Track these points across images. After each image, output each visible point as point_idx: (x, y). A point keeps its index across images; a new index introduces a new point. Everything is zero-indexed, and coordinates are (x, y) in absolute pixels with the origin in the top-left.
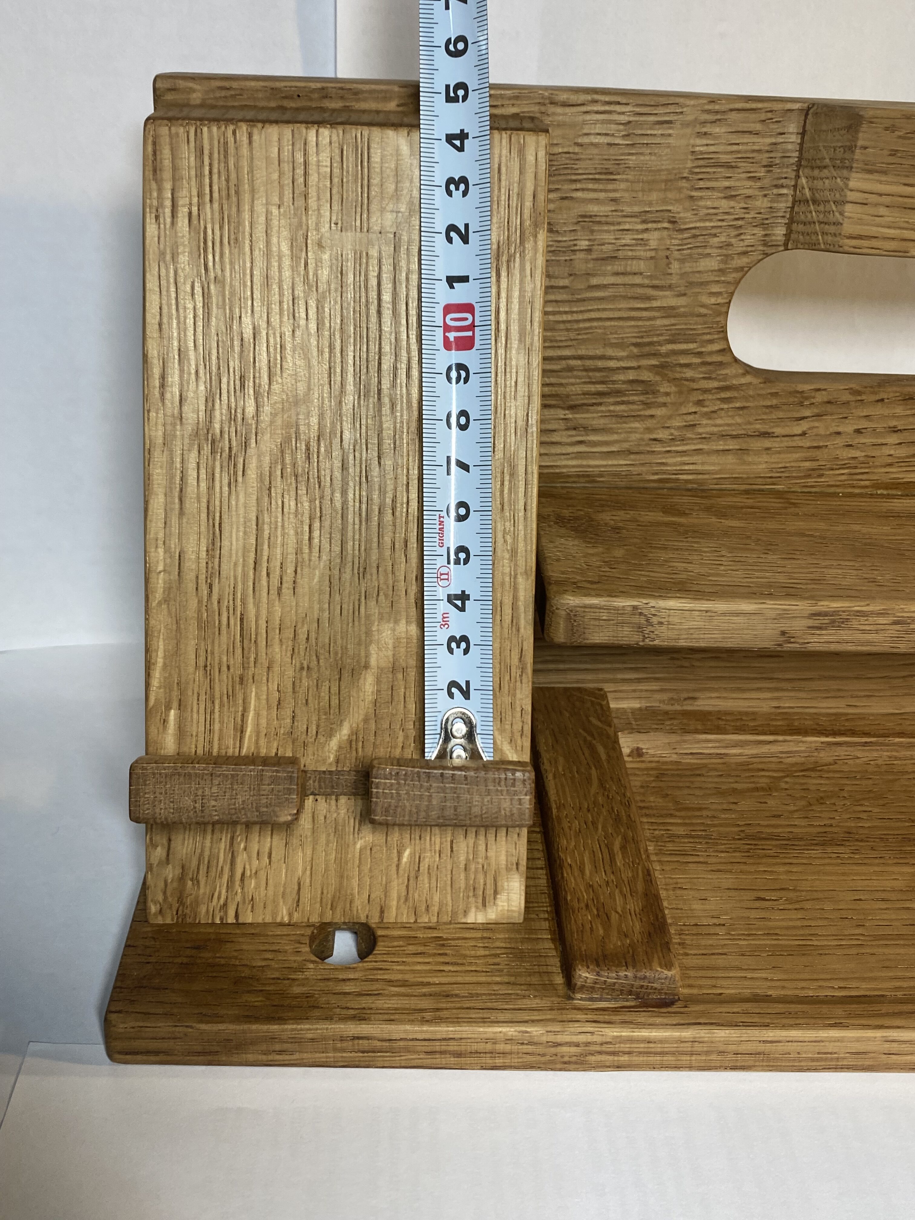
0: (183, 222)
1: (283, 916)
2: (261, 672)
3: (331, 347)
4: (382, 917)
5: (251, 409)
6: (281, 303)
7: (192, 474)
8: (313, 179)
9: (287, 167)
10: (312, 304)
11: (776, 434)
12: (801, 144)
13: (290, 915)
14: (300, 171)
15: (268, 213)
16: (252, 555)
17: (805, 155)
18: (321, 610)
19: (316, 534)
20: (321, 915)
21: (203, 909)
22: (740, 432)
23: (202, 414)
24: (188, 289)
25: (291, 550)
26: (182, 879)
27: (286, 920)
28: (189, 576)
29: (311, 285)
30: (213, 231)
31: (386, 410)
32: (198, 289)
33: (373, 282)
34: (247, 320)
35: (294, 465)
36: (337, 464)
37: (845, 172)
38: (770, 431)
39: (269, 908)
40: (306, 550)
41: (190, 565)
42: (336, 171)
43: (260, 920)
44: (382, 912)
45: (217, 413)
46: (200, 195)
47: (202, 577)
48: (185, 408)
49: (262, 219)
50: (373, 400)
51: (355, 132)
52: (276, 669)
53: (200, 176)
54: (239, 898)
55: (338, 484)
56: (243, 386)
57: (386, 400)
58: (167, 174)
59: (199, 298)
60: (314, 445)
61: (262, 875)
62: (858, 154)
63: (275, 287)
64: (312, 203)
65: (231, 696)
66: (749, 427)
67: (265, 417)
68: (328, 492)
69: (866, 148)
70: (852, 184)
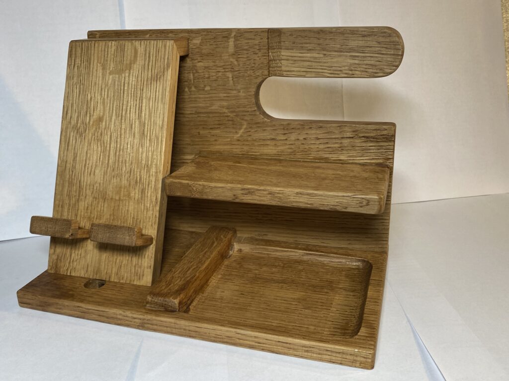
0: (76, 68)
1: (82, 275)
2: (83, 198)
3: (110, 103)
4: (109, 279)
5: (88, 120)
6: (98, 90)
7: (71, 138)
8: (109, 55)
9: (103, 52)
10: (106, 90)
11: (278, 139)
12: (268, 42)
13: (84, 275)
14: (106, 53)
15: (97, 65)
16: (84, 162)
17: (270, 45)
18: (101, 180)
19: (101, 157)
20: (93, 276)
21: (62, 270)
22: (265, 138)
23: (75, 122)
24: (76, 86)
25: (95, 162)
26: (57, 259)
27: (83, 276)
28: (67, 168)
29: (107, 85)
30: (83, 71)
31: (123, 121)
32: (78, 87)
33: (123, 84)
34: (89, 95)
35: (97, 136)
36: (109, 136)
37: (280, 50)
38: (275, 138)
39: (79, 271)
40: (98, 162)
41: (68, 165)
42: (115, 53)
43: (76, 275)
44: (110, 277)
45: (79, 121)
46: (81, 61)
47: (71, 168)
48: (72, 119)
49: (95, 67)
50: (120, 118)
51: (121, 42)
52: (88, 197)
53: (81, 56)
54: (71, 268)
55: (108, 142)
56: (86, 114)
57: (123, 118)
58: (73, 56)
59: (78, 89)
60: (103, 130)
61: (78, 261)
62: (282, 44)
63: (97, 86)
64: (109, 62)
65: (75, 205)
67: (91, 123)
68: (105, 145)
69: (284, 42)
70: (282, 54)
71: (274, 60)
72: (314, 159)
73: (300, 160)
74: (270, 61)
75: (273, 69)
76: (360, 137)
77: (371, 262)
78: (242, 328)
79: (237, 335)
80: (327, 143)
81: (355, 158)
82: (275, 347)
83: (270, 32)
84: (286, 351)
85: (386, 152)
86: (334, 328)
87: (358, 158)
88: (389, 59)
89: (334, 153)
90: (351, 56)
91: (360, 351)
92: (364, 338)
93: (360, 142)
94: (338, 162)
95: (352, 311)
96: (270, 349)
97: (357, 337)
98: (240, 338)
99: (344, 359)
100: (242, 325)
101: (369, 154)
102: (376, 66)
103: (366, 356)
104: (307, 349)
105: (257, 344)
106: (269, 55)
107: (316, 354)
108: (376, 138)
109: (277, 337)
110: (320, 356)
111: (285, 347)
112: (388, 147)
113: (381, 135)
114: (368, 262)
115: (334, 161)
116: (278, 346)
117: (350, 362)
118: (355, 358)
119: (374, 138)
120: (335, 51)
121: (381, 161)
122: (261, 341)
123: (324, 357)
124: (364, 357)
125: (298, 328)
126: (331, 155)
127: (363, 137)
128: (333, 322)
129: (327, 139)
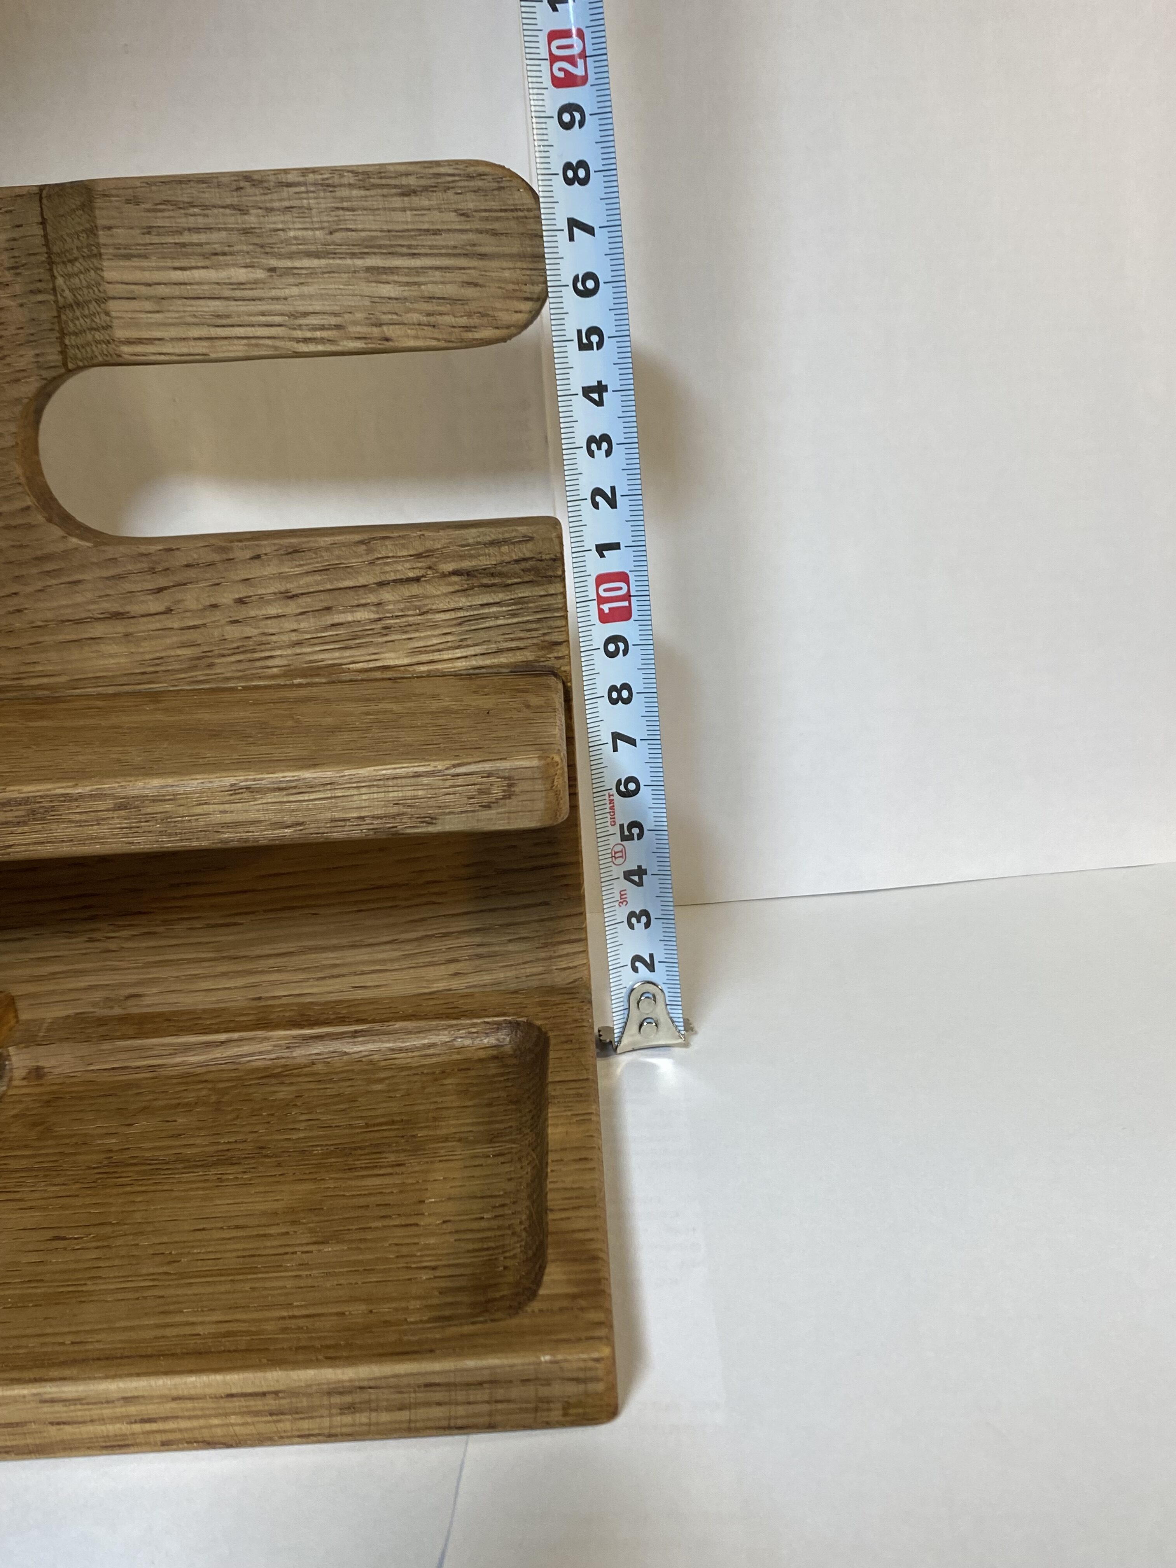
11: (133, 614)
12: (45, 236)
17: (55, 249)
22: (83, 615)
37: (96, 262)
38: (121, 610)
62: (103, 236)
66: (92, 607)
69: (109, 228)
70: (108, 275)
71: (78, 304)
72: (284, 675)
73: (231, 684)
74: (60, 309)
75: (80, 340)
76: (444, 575)
77: (538, 1023)
78: (67, 1372)
79: (46, 1408)
80: (328, 609)
81: (436, 656)
82: (215, 1421)
83: (49, 197)
84: (265, 1426)
85: (539, 620)
86: (443, 1292)
87: (446, 655)
88: (507, 274)
89: (359, 646)
90: (368, 269)
91: (560, 1357)
92: (565, 1303)
93: (446, 595)
94: (378, 675)
95: (500, 1211)
96: (197, 1435)
97: (535, 1305)
98: (64, 1417)
99: (500, 1406)
100: (63, 1364)
101: (484, 635)
102: (463, 301)
103: (581, 1375)
104: (348, 1399)
105: (137, 1428)
106: (54, 289)
107: (388, 1409)
108: (501, 575)
109: (219, 1377)
110: (404, 1415)
111: (257, 1413)
112: (546, 602)
113: (517, 561)
114: (530, 1024)
115: (364, 676)
116: (226, 1415)
117: (526, 1410)
118: (544, 1391)
119: (492, 575)
120: (309, 255)
121: (528, 656)
122: (151, 1409)
123: (421, 1413)
124: (577, 1380)
125: (301, 1322)
126: (348, 653)
127: (455, 573)
128: (434, 1268)
129: (322, 596)
